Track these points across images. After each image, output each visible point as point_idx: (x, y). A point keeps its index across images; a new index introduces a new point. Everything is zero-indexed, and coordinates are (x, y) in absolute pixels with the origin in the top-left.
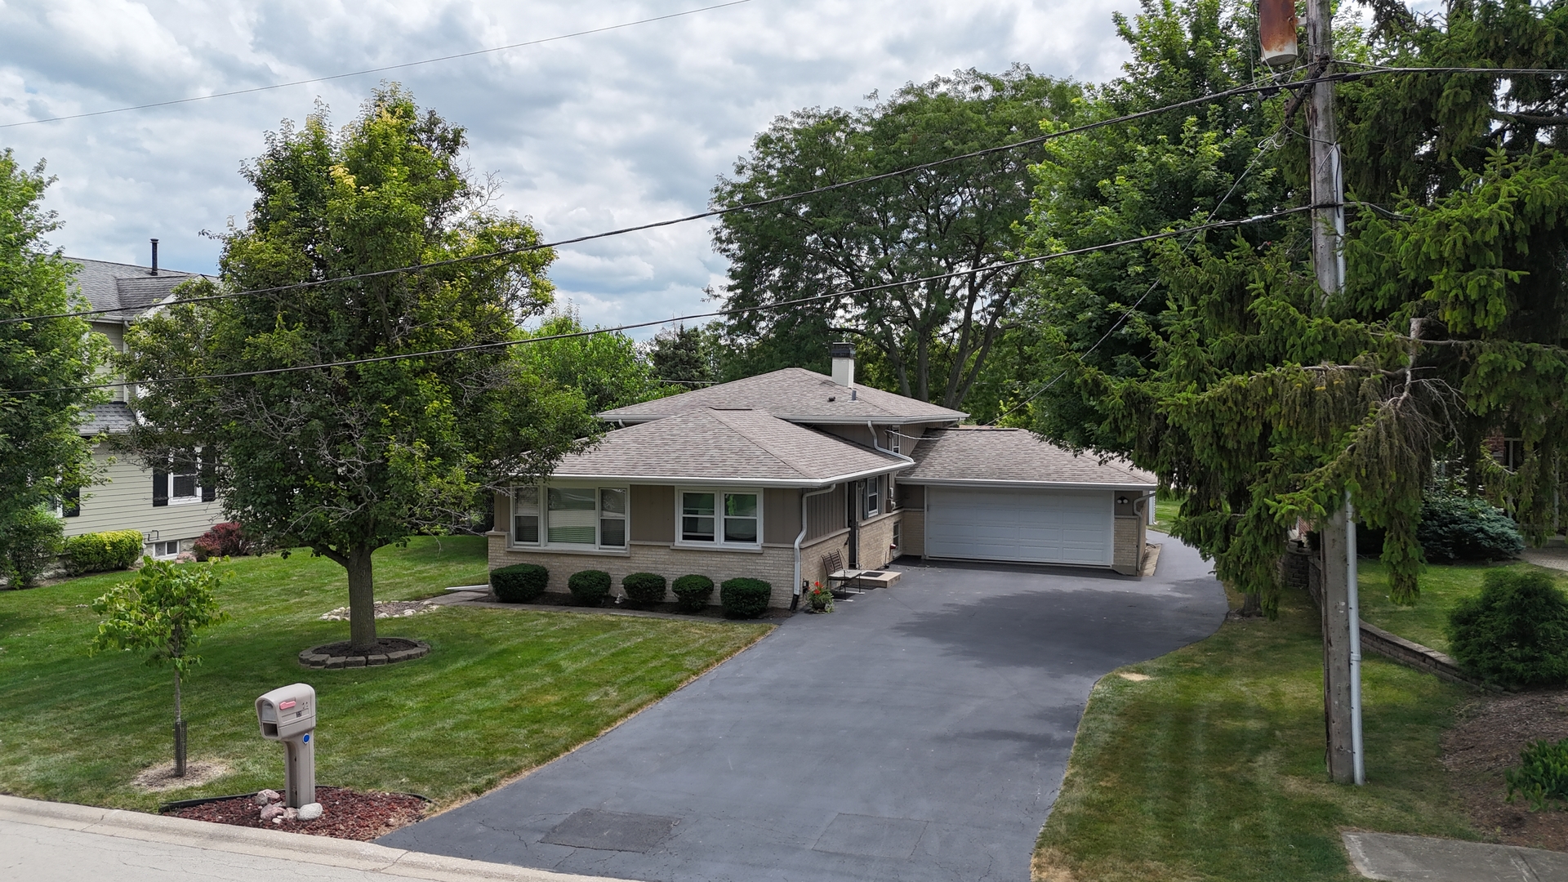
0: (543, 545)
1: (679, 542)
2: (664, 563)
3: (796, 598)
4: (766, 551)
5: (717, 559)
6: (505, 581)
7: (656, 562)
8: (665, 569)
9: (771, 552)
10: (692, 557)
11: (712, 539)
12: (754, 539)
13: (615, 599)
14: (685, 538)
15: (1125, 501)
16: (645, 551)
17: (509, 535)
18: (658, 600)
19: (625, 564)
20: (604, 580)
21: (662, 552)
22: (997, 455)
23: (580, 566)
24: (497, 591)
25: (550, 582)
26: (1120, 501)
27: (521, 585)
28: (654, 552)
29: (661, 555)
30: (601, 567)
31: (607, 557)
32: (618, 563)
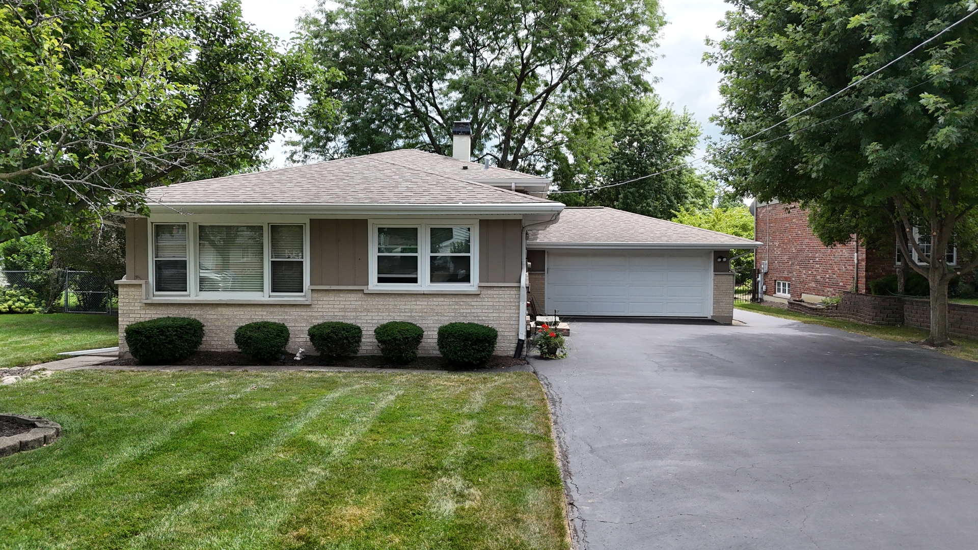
0: (193, 294)
1: (374, 285)
2: (355, 310)
3: (520, 343)
4: (484, 292)
5: (422, 303)
6: (148, 338)
7: (345, 310)
8: (356, 318)
9: (489, 292)
10: (391, 302)
11: (415, 280)
12: (467, 279)
13: (295, 355)
14: (380, 280)
15: (725, 260)
16: (331, 297)
17: (147, 283)
18: (352, 355)
19: (303, 313)
20: (281, 332)
21: (353, 297)
22: (601, 224)
23: (245, 318)
24: (135, 351)
25: (204, 339)
26: (719, 260)
27: (170, 342)
28: (342, 297)
29: (353, 301)
30: (274, 317)
31: (281, 305)
32: (294, 312)
